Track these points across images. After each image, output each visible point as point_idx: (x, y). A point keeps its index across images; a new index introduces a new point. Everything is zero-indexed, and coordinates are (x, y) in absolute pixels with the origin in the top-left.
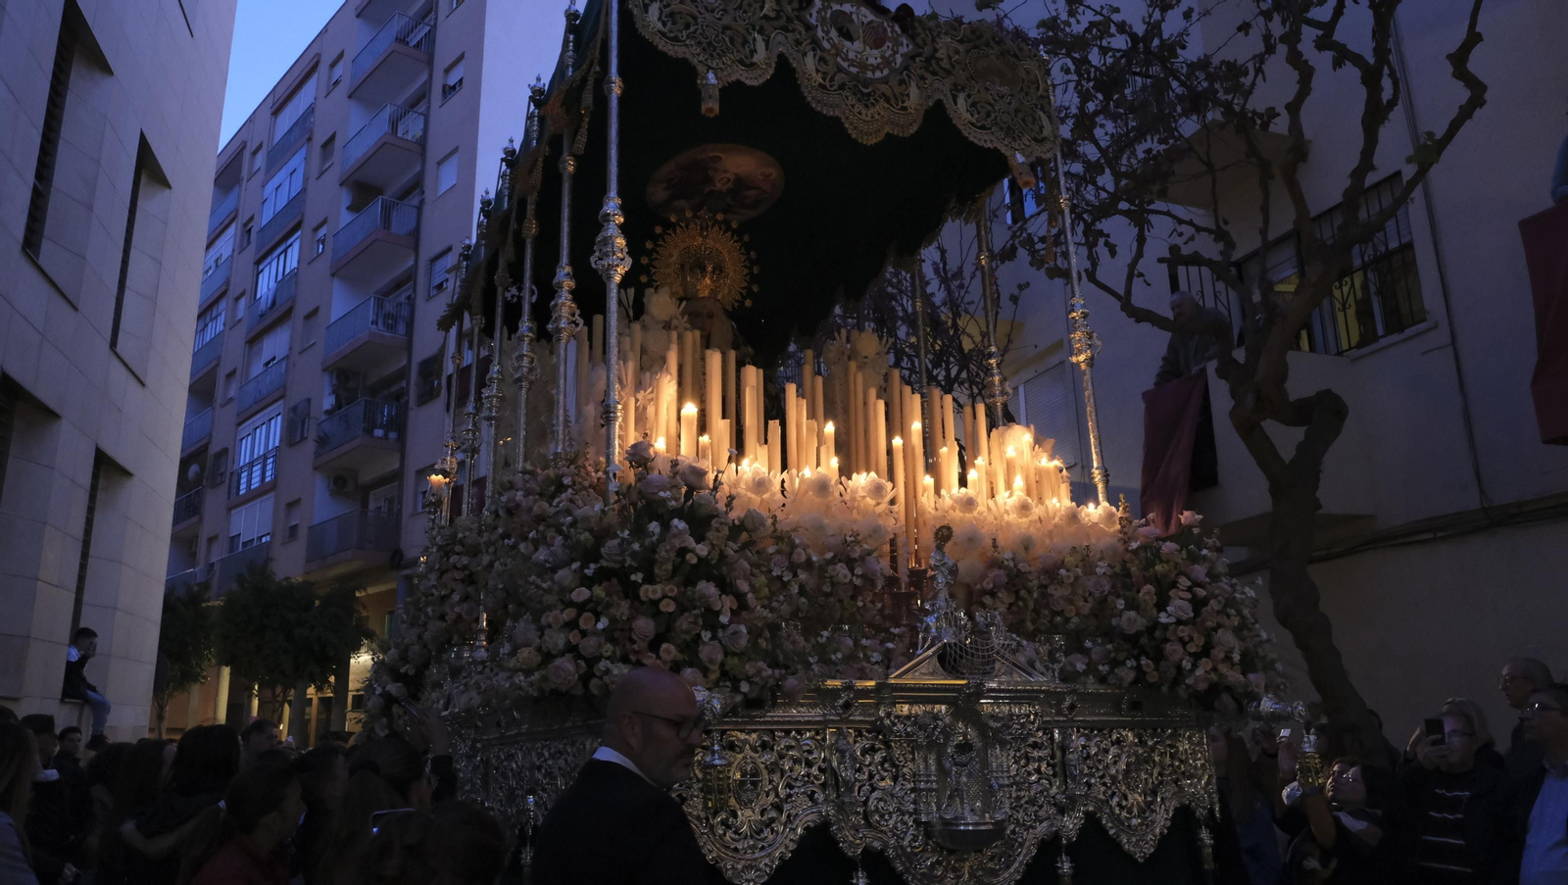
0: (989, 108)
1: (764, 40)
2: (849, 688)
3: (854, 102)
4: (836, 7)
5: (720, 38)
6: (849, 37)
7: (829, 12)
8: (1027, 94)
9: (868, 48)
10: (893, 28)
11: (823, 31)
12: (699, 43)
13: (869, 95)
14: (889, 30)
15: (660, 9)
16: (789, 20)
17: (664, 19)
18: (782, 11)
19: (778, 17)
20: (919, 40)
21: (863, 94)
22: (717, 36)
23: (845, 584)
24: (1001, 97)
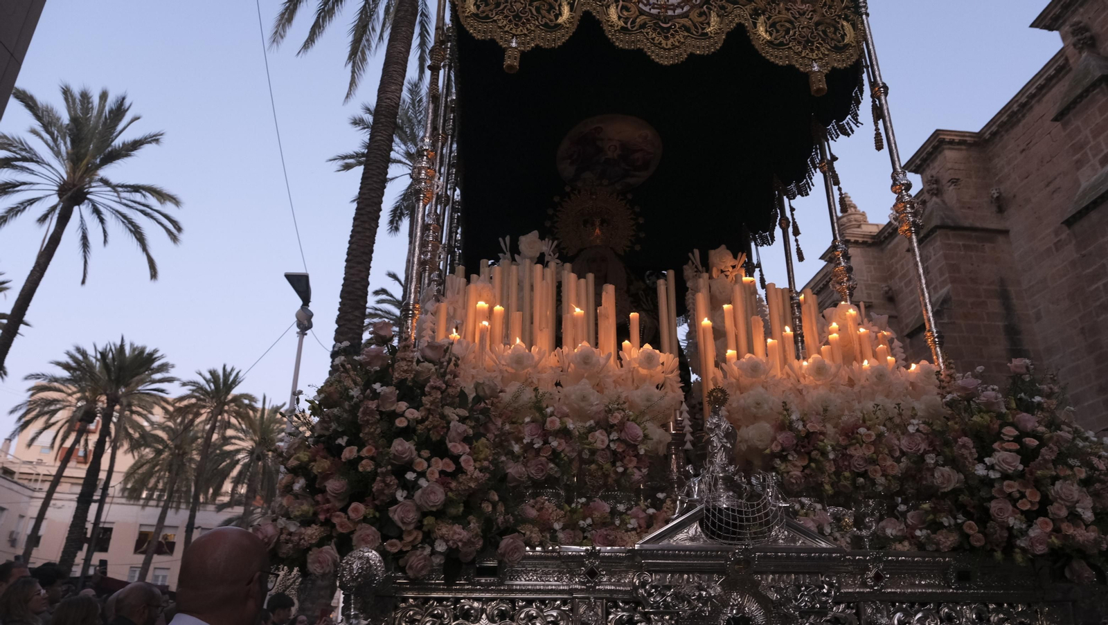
0: (788, 25)
2: (593, 554)
5: (527, 10)
8: (830, 7)
12: (506, 17)
21: (663, 28)
22: (524, 8)
23: (603, 450)
24: (802, 14)
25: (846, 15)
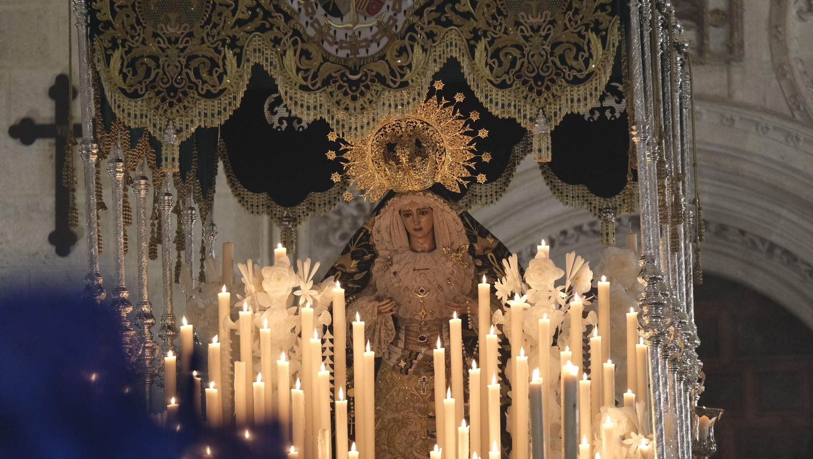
1: (235, 54)
3: (340, 97)
6: (338, 12)
9: (361, 18)
11: (307, 14)
13: (360, 80)
15: (122, 57)
16: (267, 14)
17: (125, 70)
19: (254, 15)
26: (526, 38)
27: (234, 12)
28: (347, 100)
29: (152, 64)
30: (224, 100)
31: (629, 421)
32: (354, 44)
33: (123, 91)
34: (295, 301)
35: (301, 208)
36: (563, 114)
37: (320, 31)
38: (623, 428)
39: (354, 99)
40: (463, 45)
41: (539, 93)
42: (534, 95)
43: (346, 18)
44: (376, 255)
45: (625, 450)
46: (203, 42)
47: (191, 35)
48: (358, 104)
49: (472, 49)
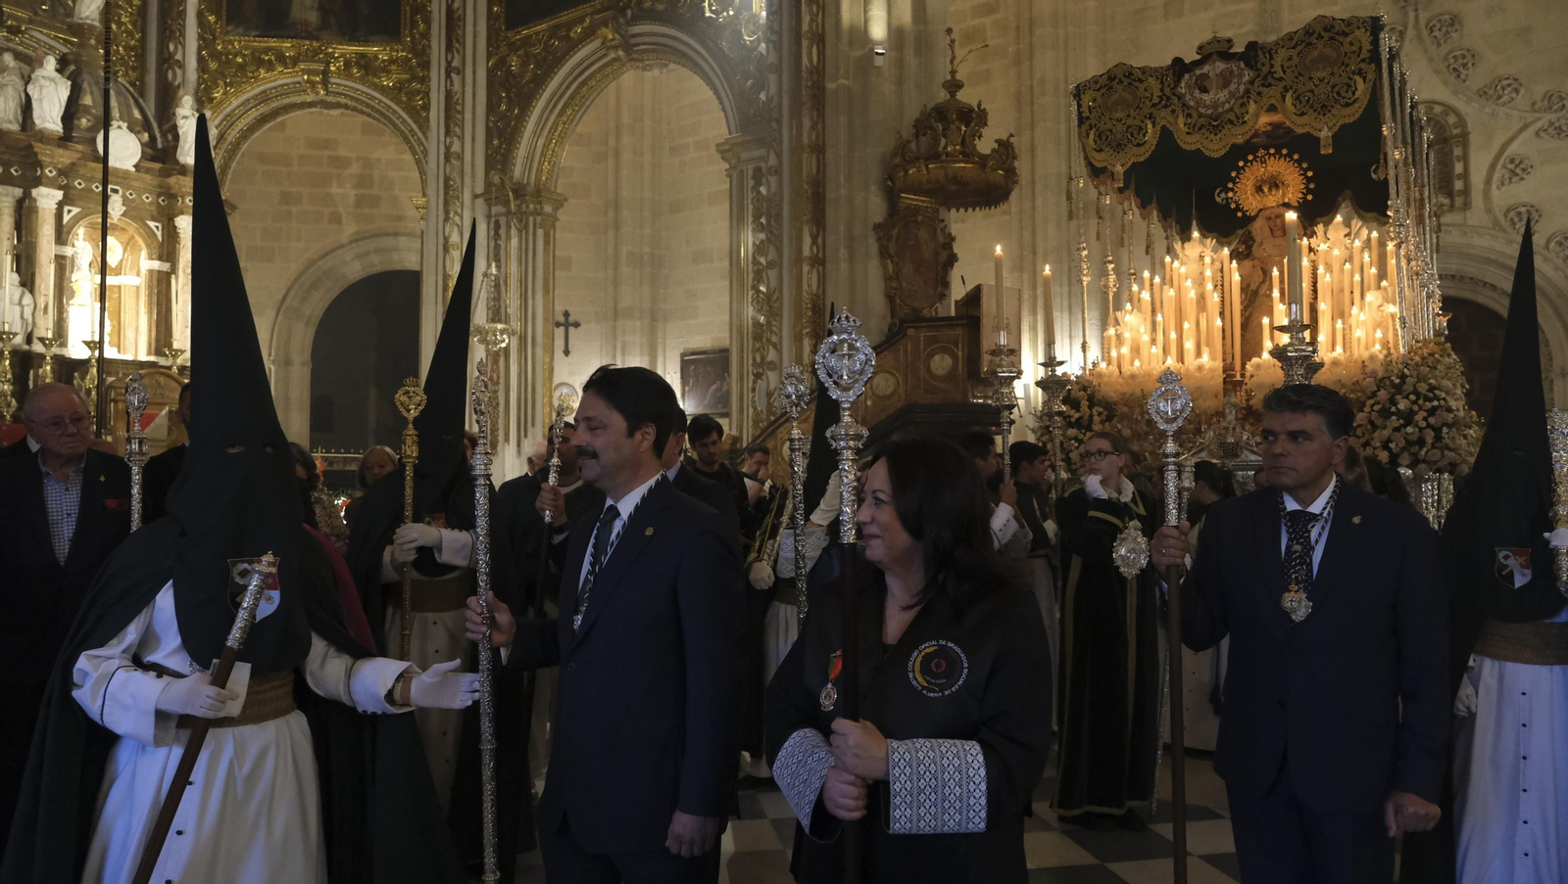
0: (1310, 95)
1: (1151, 122)
3: (1209, 134)
4: (1198, 72)
5: (1124, 137)
6: (1205, 90)
7: (1194, 78)
8: (1347, 66)
9: (1219, 91)
10: (1238, 67)
11: (1190, 95)
12: (1112, 147)
13: (1219, 124)
14: (1235, 69)
15: (1095, 133)
16: (1168, 98)
17: (1097, 139)
18: (1164, 94)
19: (1162, 100)
20: (1259, 66)
21: (1214, 126)
24: (1321, 80)
25: (1360, 69)
26: (1316, 86)
27: (1151, 101)
28: (1212, 136)
29: (1109, 133)
30: (1146, 147)
31: (1383, 297)
32: (1215, 105)
33: (1095, 150)
34: (1202, 257)
35: (1233, 237)
36: (1339, 124)
37: (1197, 102)
38: (1380, 301)
39: (1216, 134)
40: (1279, 96)
41: (1324, 115)
42: (1321, 117)
43: (1211, 93)
44: (1254, 241)
45: (1380, 313)
46: (1135, 118)
47: (1129, 116)
48: (1218, 137)
49: (1284, 97)
